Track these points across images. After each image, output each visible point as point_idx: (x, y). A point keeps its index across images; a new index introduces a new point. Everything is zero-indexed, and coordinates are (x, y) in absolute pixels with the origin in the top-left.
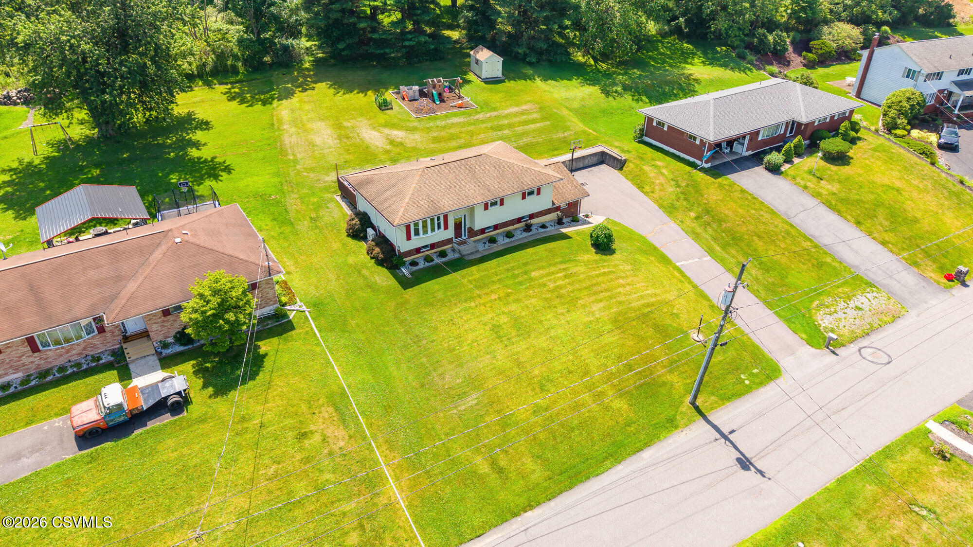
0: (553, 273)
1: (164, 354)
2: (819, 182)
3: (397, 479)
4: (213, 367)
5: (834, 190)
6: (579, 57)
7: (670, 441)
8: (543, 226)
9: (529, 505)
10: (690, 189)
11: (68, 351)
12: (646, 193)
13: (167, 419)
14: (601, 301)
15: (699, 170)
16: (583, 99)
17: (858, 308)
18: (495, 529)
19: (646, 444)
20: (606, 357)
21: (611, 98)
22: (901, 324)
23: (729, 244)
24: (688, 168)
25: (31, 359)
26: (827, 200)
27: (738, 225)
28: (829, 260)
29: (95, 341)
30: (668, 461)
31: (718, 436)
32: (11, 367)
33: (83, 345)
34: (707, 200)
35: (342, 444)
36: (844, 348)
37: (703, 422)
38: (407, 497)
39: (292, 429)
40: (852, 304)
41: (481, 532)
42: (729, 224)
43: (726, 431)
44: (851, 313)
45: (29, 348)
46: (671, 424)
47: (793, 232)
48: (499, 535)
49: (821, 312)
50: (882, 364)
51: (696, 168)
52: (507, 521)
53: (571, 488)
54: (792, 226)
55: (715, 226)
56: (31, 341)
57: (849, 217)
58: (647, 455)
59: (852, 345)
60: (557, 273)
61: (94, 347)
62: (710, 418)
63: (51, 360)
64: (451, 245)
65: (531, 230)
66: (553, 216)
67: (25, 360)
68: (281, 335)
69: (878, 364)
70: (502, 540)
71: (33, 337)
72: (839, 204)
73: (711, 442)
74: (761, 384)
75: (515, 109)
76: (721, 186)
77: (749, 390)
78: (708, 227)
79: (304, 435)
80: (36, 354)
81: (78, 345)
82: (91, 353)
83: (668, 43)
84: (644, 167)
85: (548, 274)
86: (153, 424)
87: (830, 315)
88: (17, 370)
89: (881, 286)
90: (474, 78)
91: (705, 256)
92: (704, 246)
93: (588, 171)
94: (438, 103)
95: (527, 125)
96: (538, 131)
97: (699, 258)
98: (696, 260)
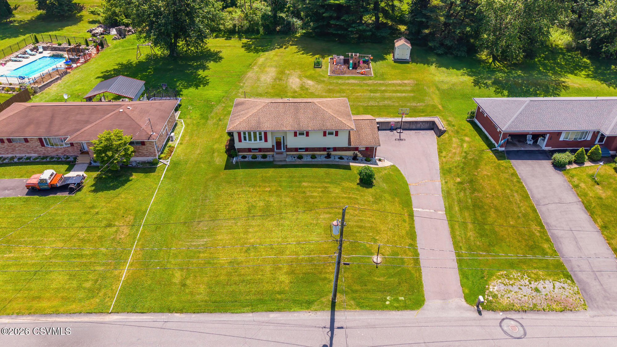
0: (316, 187)
1: (92, 165)
2: (594, 186)
3: (131, 265)
4: (105, 178)
5: (603, 196)
6: (483, 55)
7: (296, 314)
8: (341, 158)
9: (181, 310)
10: (473, 162)
11: (56, 150)
12: (440, 156)
13: (66, 195)
14: (330, 213)
15: (492, 151)
16: (454, 85)
17: (537, 290)
18: (153, 314)
19: (279, 309)
20: (302, 248)
21: (477, 87)
22: (568, 316)
23: (467, 208)
24: (485, 147)
25: (41, 149)
26: (589, 201)
27: (487, 197)
28: (546, 246)
29: (69, 149)
30: (280, 325)
31: (328, 325)
32: (33, 150)
33: (63, 150)
34: (477, 173)
35: (123, 236)
36: (493, 312)
37: (329, 314)
38: (128, 276)
39: (107, 220)
40: (534, 285)
41: (145, 311)
42: (480, 195)
43: (336, 325)
44: (527, 291)
45: (40, 144)
46: (308, 304)
47: (532, 215)
48: (152, 318)
49: (500, 281)
50: (511, 336)
51: (491, 149)
52: (163, 312)
53: (211, 313)
54: (535, 211)
55: (468, 192)
56: (40, 140)
57: (599, 220)
58: (273, 316)
59: (501, 314)
60: (319, 188)
61: (69, 152)
62: (336, 314)
63: (49, 152)
64: (273, 153)
65: (330, 158)
66: (350, 153)
67: (38, 148)
68: (147, 173)
69: (508, 334)
70: (150, 320)
71: (41, 138)
72: (598, 208)
73: (319, 327)
74: (397, 309)
75: (399, 82)
76: (499, 166)
77: (384, 308)
78: (463, 191)
79: (109, 225)
80: (43, 147)
81: (61, 148)
82: (68, 155)
83: (569, 56)
84: (454, 139)
85: (312, 187)
86: (59, 195)
87: (505, 285)
88: (35, 152)
89: (578, 281)
90: (390, 57)
91: (441, 211)
92: (447, 204)
93: (416, 132)
94: (351, 69)
95: (396, 93)
96: (400, 98)
97: (434, 211)
98: (432, 211)
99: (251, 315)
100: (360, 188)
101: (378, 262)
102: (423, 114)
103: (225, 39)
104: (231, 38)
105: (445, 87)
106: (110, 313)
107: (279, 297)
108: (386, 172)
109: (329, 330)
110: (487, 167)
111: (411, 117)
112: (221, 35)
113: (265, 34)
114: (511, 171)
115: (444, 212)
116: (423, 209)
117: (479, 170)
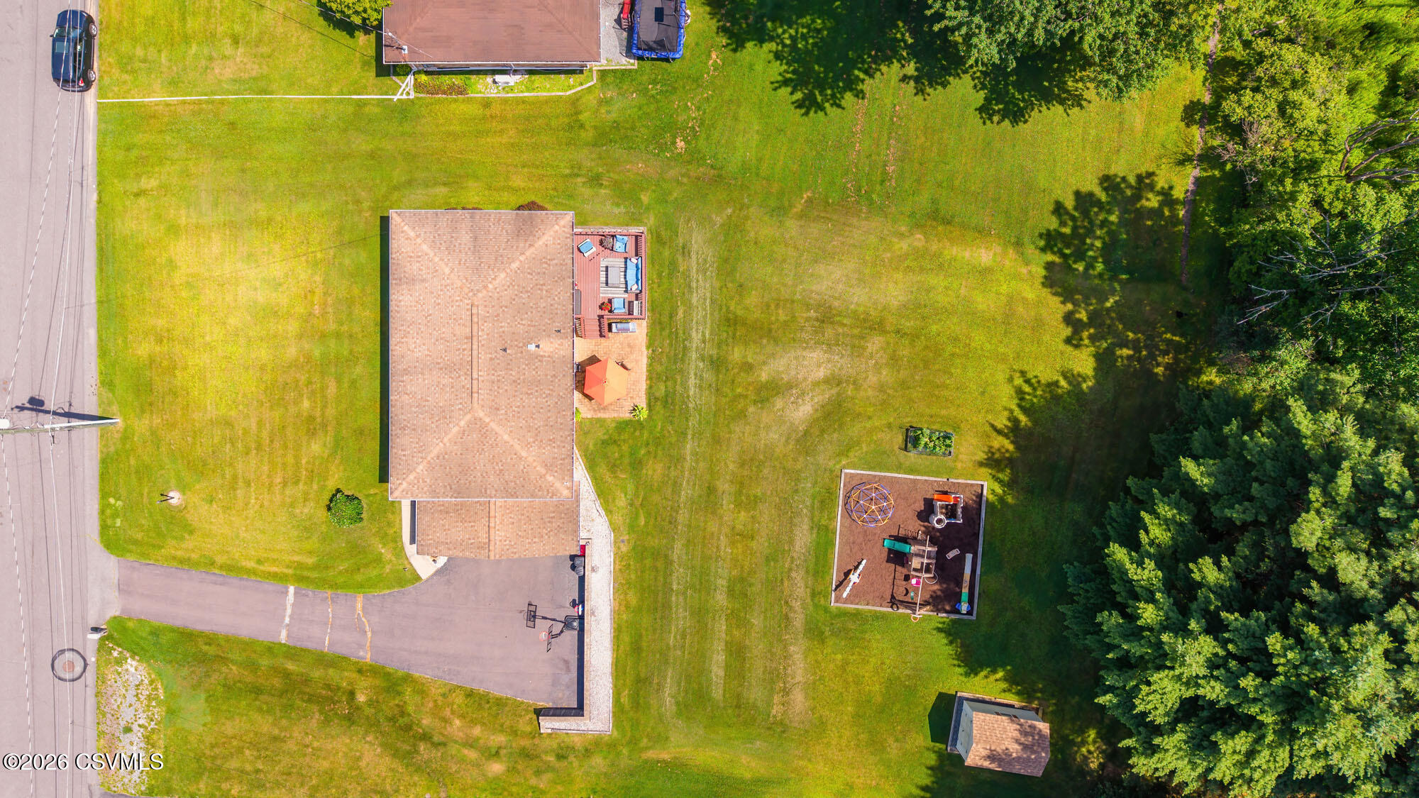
7: (93, 365)
9: (101, 202)
17: (128, 730)
19: (102, 341)
27: (306, 733)
30: (75, 345)
31: (73, 410)
35: (217, 71)
36: (96, 649)
38: (150, 106)
39: (247, 32)
40: (137, 730)
44: (127, 714)
46: (107, 383)
49: (146, 682)
50: (56, 658)
52: (98, 174)
58: (91, 333)
59: (93, 660)
69: (59, 655)
74: (102, 512)
77: (104, 495)
79: (236, 41)
87: (138, 686)
91: (288, 636)
95: (727, 649)
96: (699, 657)
97: (288, 625)
98: (287, 620)
100: (328, 494)
102: (623, 699)
108: (389, 556)
109: (67, 410)
110: (382, 768)
115: (283, 642)
116: (293, 605)
117: (379, 750)
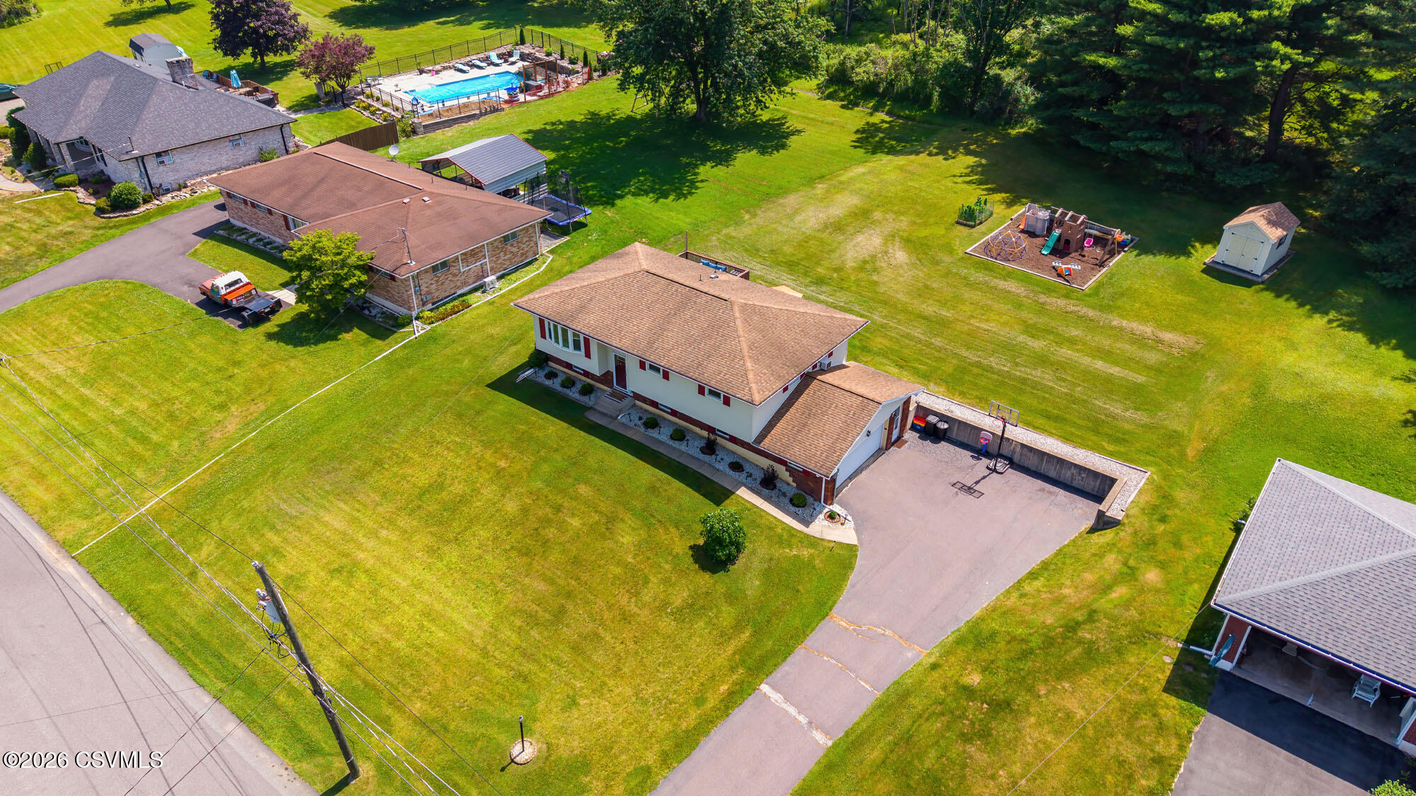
3: (175, 492)
4: (311, 320)
7: (262, 754)
8: (737, 466)
10: (1077, 652)
12: (1016, 587)
15: (1185, 651)
18: (108, 596)
19: (254, 722)
34: (1049, 691)
35: (218, 435)
39: (229, 395)
41: (105, 584)
42: (982, 758)
46: (303, 751)
48: (99, 602)
51: (1187, 643)
55: (957, 729)
60: (598, 512)
65: (713, 454)
68: (374, 337)
75: (1146, 329)
76: (1143, 708)
78: (947, 719)
79: (222, 407)
84: (1111, 558)
85: (587, 503)
90: (1205, 254)
91: (826, 733)
92: (864, 726)
93: (1042, 490)
94: (1045, 252)
95: (1094, 357)
96: (1091, 377)
97: (810, 723)
98: (802, 719)
99: (207, 699)
100: (689, 560)
101: (517, 760)
102: (1111, 448)
103: (843, 107)
104: (857, 105)
105: (1291, 393)
106: (73, 558)
107: (282, 698)
108: (805, 553)
110: (1098, 692)
111: (1066, 439)
112: (842, 94)
113: (941, 111)
114: (1166, 747)
115: (830, 743)
116: (786, 699)
117: (1067, 685)
